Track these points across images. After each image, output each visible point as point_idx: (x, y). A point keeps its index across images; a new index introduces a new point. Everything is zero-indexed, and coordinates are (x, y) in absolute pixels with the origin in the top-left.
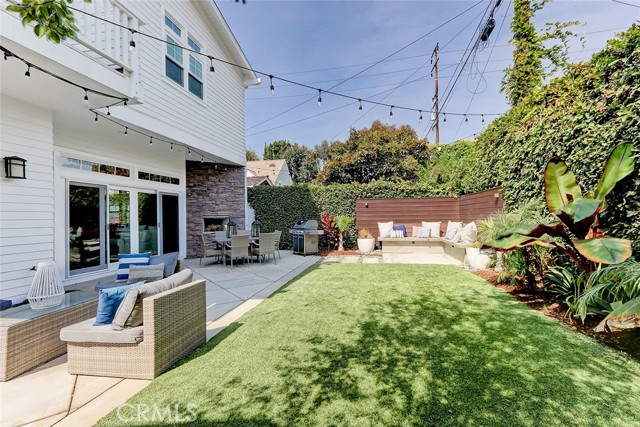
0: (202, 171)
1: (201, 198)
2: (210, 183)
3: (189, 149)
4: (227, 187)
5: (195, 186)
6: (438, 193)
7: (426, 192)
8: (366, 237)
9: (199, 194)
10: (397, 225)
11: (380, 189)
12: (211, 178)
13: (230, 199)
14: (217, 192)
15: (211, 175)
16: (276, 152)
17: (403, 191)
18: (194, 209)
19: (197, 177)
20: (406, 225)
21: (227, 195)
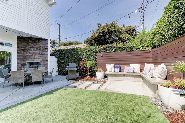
0: (25, 41)
1: (25, 53)
2: (30, 46)
4: (38, 48)
5: (22, 47)
6: (139, 48)
7: (132, 48)
8: (100, 71)
9: (24, 51)
10: (116, 66)
11: (109, 47)
12: (31, 44)
13: (41, 54)
14: (34, 50)
15: (30, 43)
17: (120, 48)
18: (21, 58)
19: (23, 44)
20: (121, 66)
21: (38, 52)
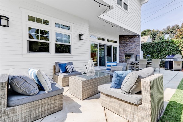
0: (124, 38)
1: (124, 48)
2: (127, 42)
3: (123, 29)
4: (133, 43)
5: (122, 43)
9: (123, 46)
13: (135, 47)
14: (130, 45)
15: (127, 39)
16: (144, 34)
18: (122, 51)
19: (123, 41)
21: (133, 46)
